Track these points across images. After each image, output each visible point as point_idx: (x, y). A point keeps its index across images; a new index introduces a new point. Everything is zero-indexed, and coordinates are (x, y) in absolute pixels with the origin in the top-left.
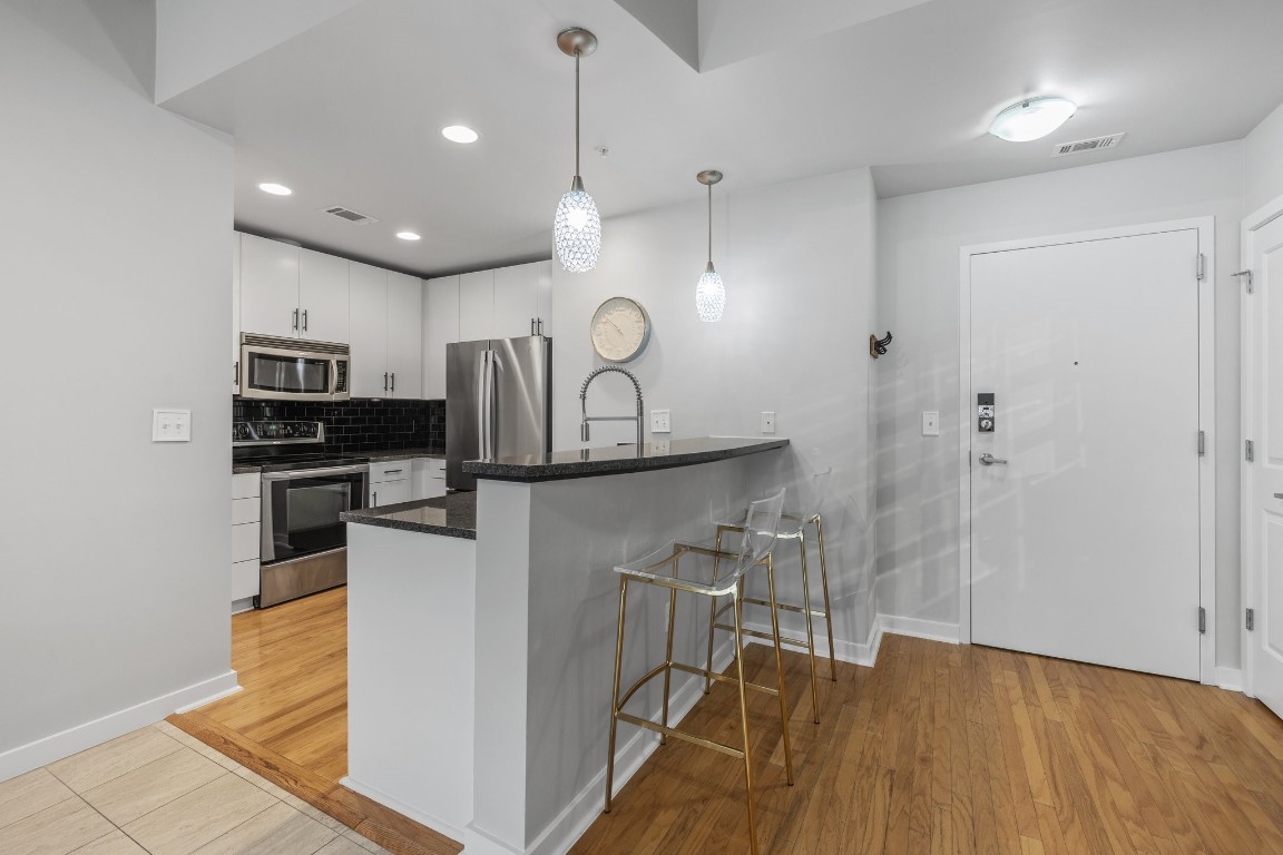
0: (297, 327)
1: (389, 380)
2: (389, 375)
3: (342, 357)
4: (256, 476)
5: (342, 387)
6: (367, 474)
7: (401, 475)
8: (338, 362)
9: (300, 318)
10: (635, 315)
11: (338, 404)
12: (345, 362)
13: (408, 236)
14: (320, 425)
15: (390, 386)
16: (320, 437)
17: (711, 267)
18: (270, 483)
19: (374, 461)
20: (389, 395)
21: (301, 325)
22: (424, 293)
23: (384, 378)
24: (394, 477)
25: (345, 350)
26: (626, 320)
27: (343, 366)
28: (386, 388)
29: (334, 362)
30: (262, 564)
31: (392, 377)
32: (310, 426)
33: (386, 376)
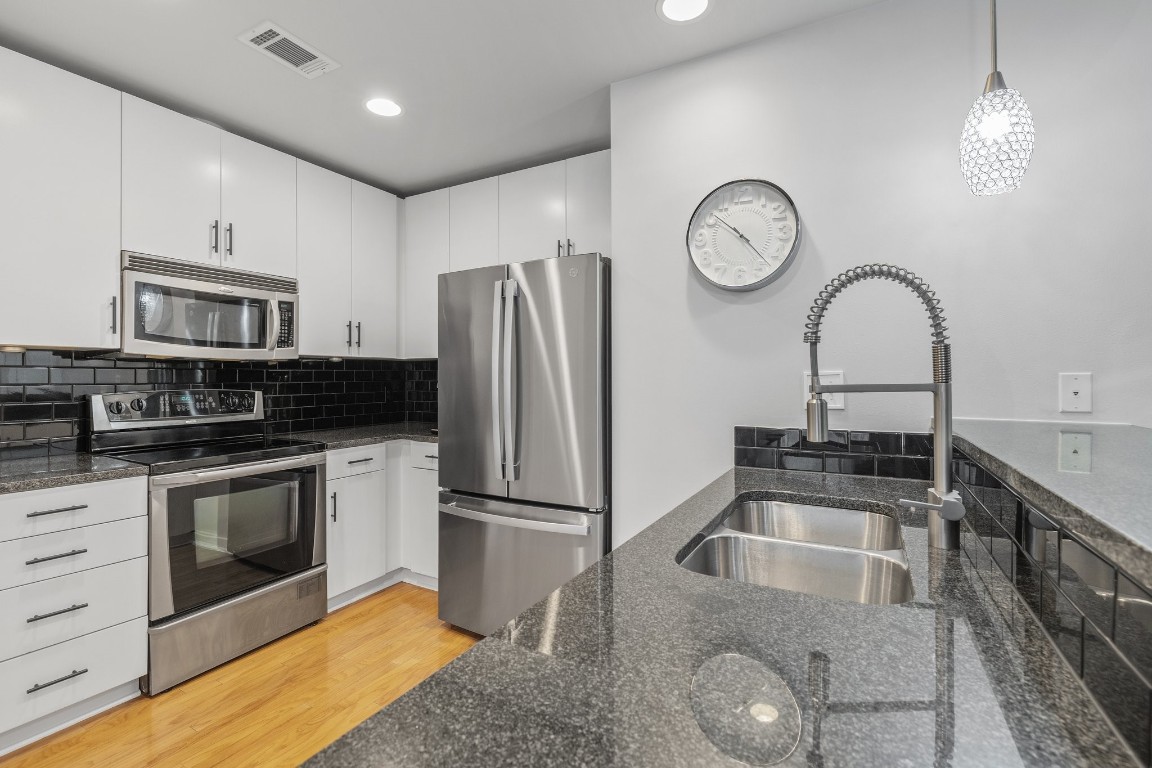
0: (216, 248)
1: (354, 331)
2: (354, 324)
3: (286, 297)
4: (140, 483)
5: (286, 340)
6: (323, 467)
7: (371, 466)
8: (280, 303)
9: (222, 235)
10: (772, 208)
11: (283, 364)
12: (291, 304)
13: (384, 106)
14: (258, 395)
15: (355, 339)
16: (258, 412)
17: (997, 80)
18: (164, 492)
19: (334, 447)
20: (355, 353)
21: (223, 245)
22: (401, 218)
23: (347, 329)
24: (361, 468)
25: (290, 286)
26: (754, 214)
27: (287, 309)
28: (350, 343)
29: (274, 305)
30: (152, 624)
31: (359, 327)
32: (242, 396)
33: (350, 326)
